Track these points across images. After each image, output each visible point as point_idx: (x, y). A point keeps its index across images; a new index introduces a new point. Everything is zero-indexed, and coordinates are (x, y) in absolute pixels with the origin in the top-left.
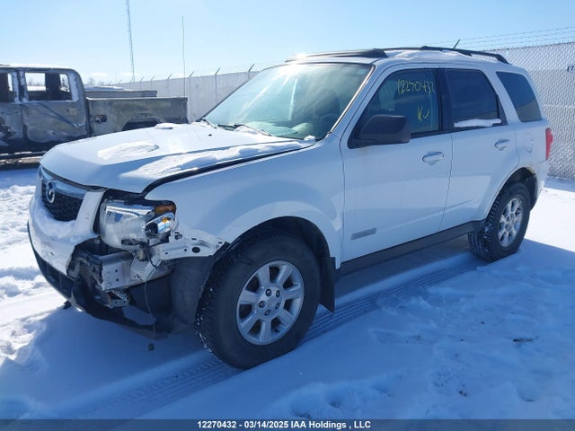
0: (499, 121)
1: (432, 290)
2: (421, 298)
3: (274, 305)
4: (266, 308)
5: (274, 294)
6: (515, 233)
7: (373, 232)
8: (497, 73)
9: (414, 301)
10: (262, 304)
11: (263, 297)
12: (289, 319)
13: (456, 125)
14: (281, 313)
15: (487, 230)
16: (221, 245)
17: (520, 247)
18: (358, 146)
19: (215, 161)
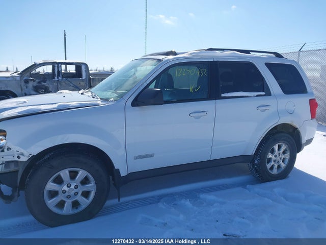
0: (263, 93)
1: (202, 196)
2: (188, 200)
3: (73, 193)
4: (67, 194)
5: (73, 187)
6: (283, 165)
7: (151, 156)
8: (266, 64)
9: (183, 201)
10: (64, 192)
11: (65, 188)
12: (85, 202)
13: (223, 95)
14: (79, 198)
15: (256, 162)
16: (31, 156)
17: (289, 175)
18: (138, 105)
19: (40, 109)
